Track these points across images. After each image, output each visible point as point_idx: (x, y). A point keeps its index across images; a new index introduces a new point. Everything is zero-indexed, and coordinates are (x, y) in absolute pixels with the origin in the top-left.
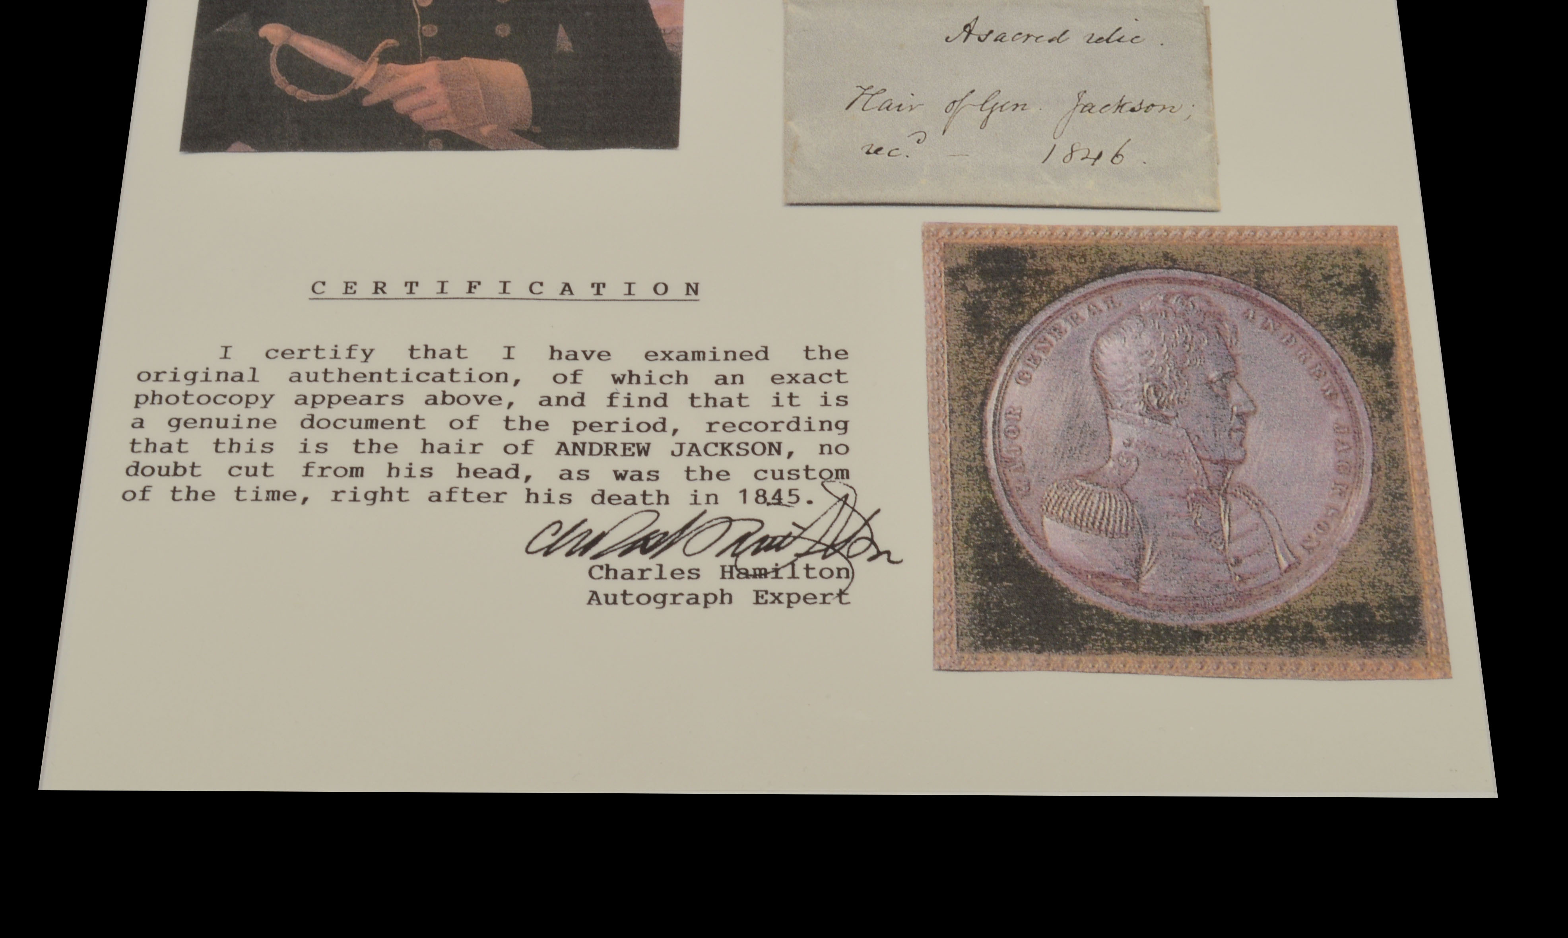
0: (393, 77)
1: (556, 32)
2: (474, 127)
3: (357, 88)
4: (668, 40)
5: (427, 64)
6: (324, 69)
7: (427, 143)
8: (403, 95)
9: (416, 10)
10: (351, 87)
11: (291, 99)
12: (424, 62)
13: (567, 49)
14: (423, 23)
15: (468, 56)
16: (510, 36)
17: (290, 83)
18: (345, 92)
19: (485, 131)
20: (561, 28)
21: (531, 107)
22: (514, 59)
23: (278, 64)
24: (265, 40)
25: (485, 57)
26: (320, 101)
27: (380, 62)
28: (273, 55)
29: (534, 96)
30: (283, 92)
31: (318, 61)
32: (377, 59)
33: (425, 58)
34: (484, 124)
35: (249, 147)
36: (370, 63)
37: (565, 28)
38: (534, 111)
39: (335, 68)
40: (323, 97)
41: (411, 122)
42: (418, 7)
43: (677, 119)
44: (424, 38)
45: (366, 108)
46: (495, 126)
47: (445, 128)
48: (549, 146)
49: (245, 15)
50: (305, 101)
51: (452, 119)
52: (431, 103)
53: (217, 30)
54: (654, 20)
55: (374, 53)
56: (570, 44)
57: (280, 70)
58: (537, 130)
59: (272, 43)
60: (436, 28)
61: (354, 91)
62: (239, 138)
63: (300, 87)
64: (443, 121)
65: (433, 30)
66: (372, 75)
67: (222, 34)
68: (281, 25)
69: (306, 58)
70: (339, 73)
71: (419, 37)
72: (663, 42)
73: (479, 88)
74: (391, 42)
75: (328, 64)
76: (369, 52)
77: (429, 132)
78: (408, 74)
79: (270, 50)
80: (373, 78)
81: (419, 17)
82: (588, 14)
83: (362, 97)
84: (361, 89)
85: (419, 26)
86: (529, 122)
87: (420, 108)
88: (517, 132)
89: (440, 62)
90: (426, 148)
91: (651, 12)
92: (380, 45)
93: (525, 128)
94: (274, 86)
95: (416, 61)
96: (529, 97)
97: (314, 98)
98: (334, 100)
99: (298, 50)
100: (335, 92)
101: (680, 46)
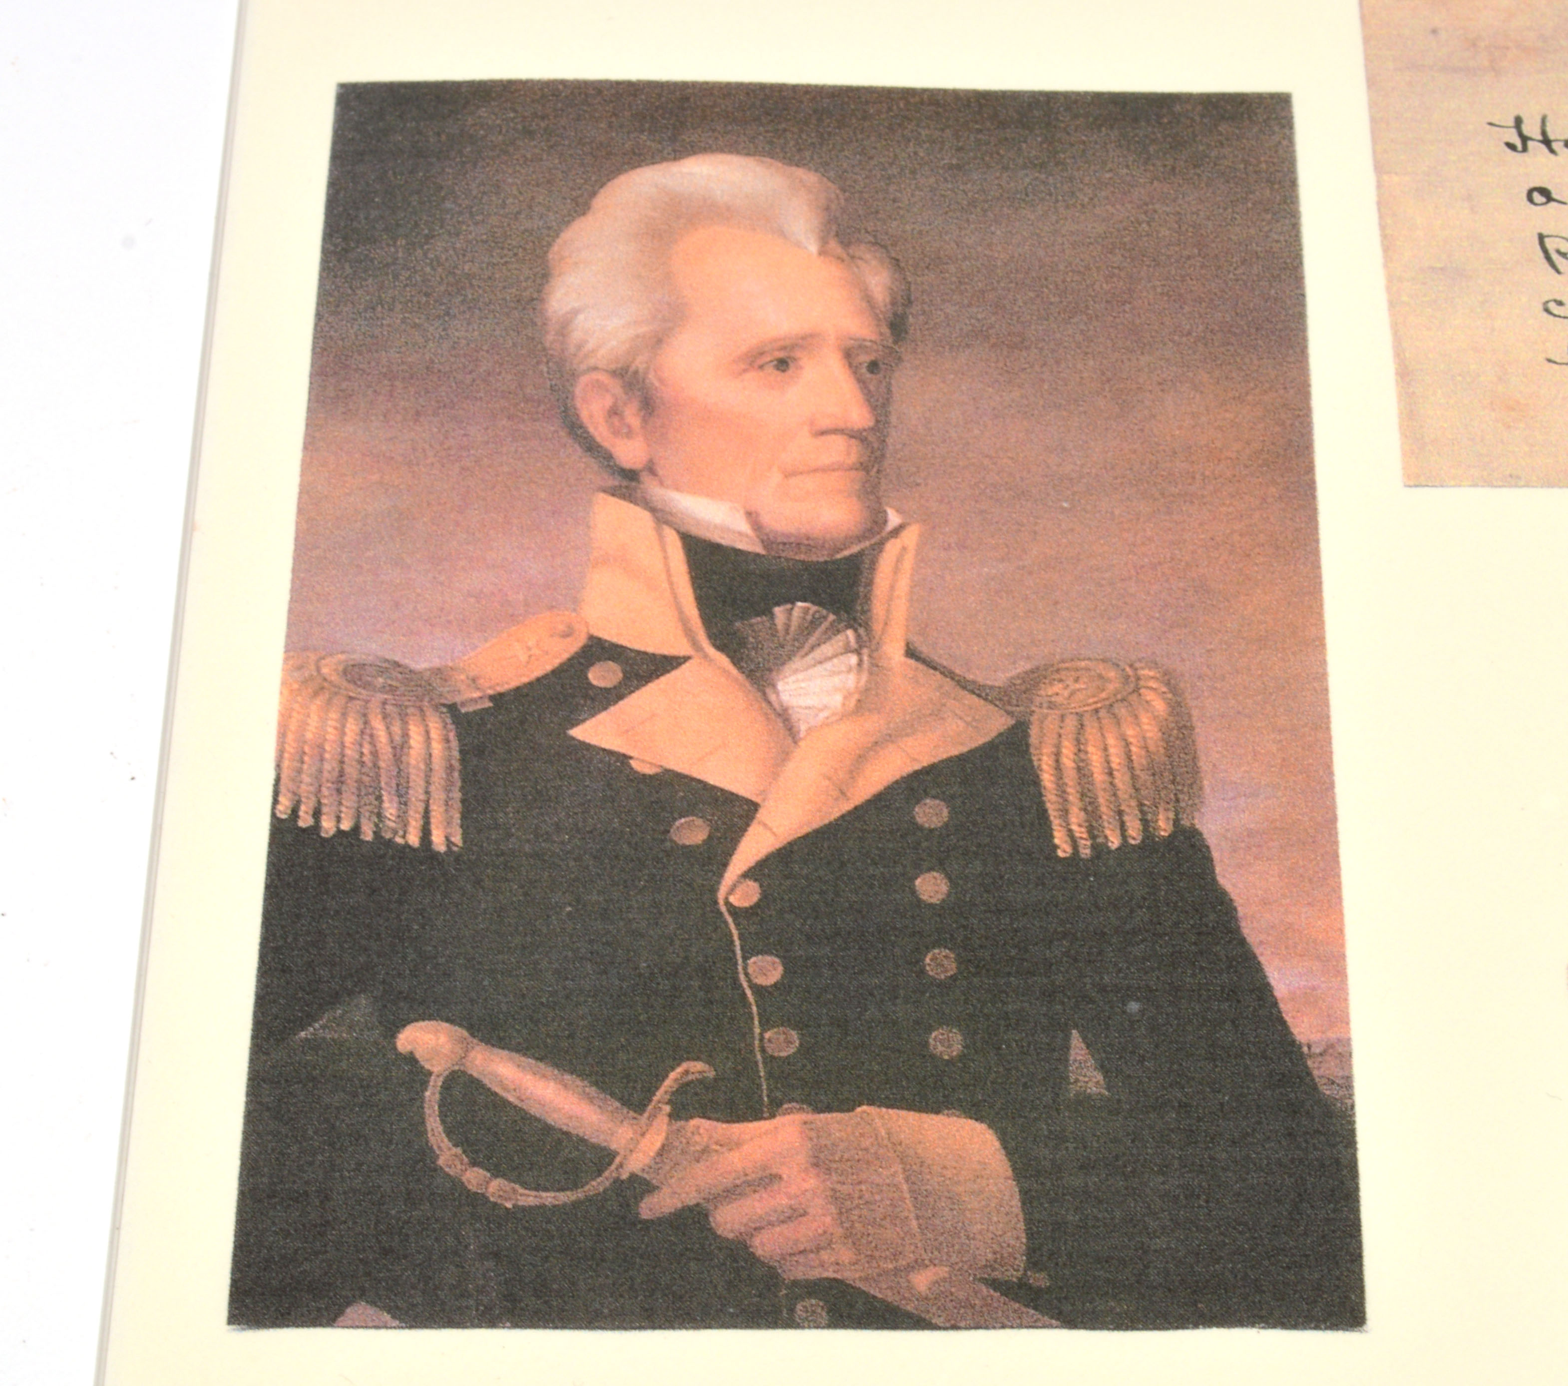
0: (705, 1150)
1: (1066, 1048)
2: (897, 1271)
3: (624, 1176)
4: (1320, 1070)
5: (778, 1120)
6: (548, 1129)
7: (792, 1310)
8: (731, 1193)
9: (748, 992)
10: (610, 1173)
11: (476, 1200)
12: (773, 1116)
13: (1093, 1089)
14: (766, 1024)
15: (871, 1103)
16: (962, 1057)
17: (474, 1163)
18: (598, 1185)
19: (922, 1281)
20: (1076, 1039)
21: (1021, 1225)
22: (975, 1112)
23: (443, 1116)
24: (411, 1059)
25: (910, 1106)
26: (542, 1207)
27: (674, 1116)
28: (432, 1095)
29: (1028, 1198)
30: (457, 1184)
31: (535, 1111)
32: (667, 1109)
33: (774, 1108)
34: (918, 1265)
35: (387, 1317)
36: (653, 1116)
37: (1084, 1039)
38: (1031, 1235)
39: (572, 1127)
40: (549, 1198)
41: (753, 1259)
42: (753, 986)
43: (1356, 1258)
44: (770, 1060)
45: (647, 1225)
46: (943, 1271)
47: (830, 1274)
48: (1071, 1322)
49: (363, 1000)
50: (509, 1205)
51: (846, 1255)
52: (795, 1214)
53: (303, 1034)
54: (1283, 1023)
55: (659, 1094)
56: (1100, 1077)
57: (449, 1132)
58: (1040, 1279)
59: (427, 1066)
60: (794, 1035)
61: (617, 1180)
62: (362, 1294)
63: (496, 1172)
64: (825, 1255)
65: (789, 1042)
66: (658, 1145)
67: (313, 1045)
68: (446, 1025)
69: (506, 1103)
70: (582, 1140)
71: (759, 1057)
72: (1309, 1074)
73: (900, 1177)
74: (696, 1068)
75: (555, 1119)
76: (649, 1091)
77: (795, 1283)
78: (738, 1144)
79: (424, 1084)
80: (663, 1151)
81: (754, 1009)
82: (1134, 1007)
83: (639, 1197)
84: (633, 1177)
85: (757, 1031)
86: (1021, 1261)
87: (771, 1224)
88: (994, 1284)
89: (810, 1117)
90: (791, 1324)
91: (1275, 1004)
92: (673, 1075)
93: (1013, 1276)
94: (436, 1169)
95: (757, 1116)
96: (1016, 1202)
97: (529, 1198)
98: (576, 1204)
99: (486, 1081)
100: (575, 1186)
101: (1347, 1083)
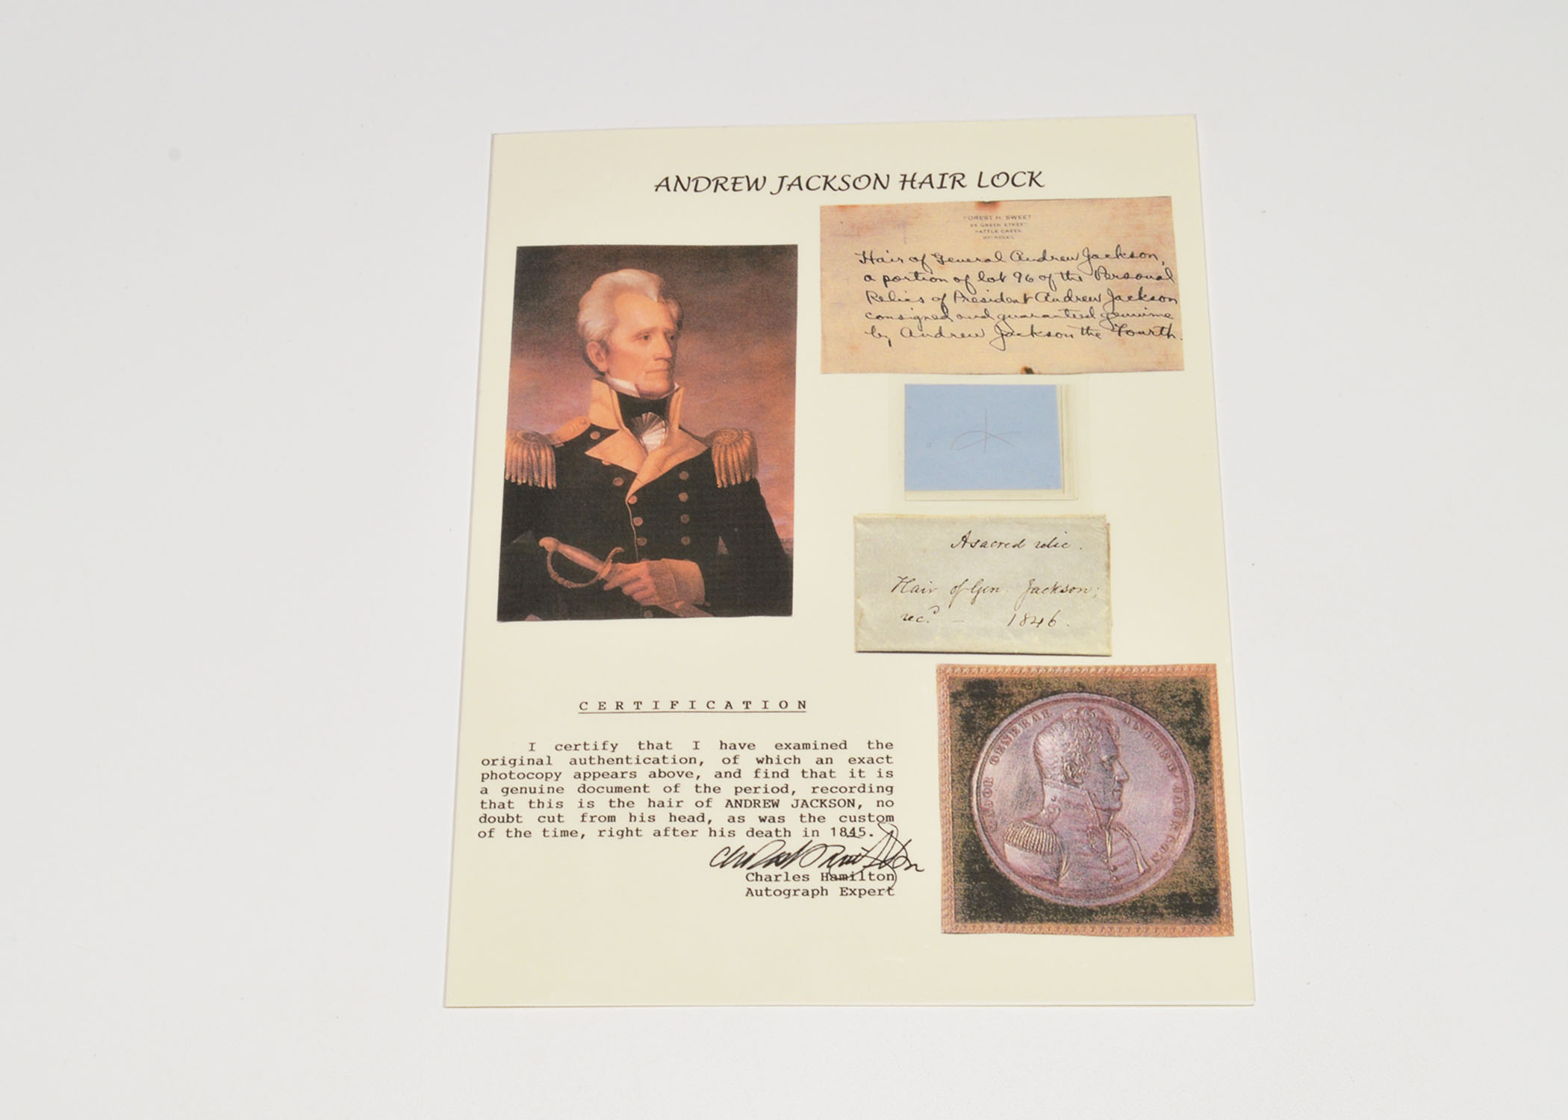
0: (621, 572)
1: (718, 541)
2: (671, 603)
3: (600, 579)
4: (785, 547)
5: (641, 563)
6: (579, 567)
7: (643, 614)
8: (628, 583)
9: (634, 528)
10: (596, 578)
11: (561, 586)
12: (639, 561)
13: (724, 553)
14: (638, 537)
15: (666, 557)
16: (690, 544)
17: (560, 576)
18: (593, 581)
19: (677, 605)
20: (720, 539)
21: (704, 590)
22: (693, 559)
23: (552, 564)
24: (543, 548)
25: (675, 558)
26: (578, 588)
27: (613, 562)
28: (549, 558)
29: (706, 583)
30: (556, 582)
31: (576, 562)
32: (611, 560)
33: (640, 560)
34: (677, 601)
35: (538, 618)
36: (607, 563)
37: (723, 539)
38: (706, 592)
39: (586, 566)
40: (580, 585)
41: (633, 600)
42: (635, 526)
43: (791, 597)
44: (638, 546)
45: (606, 592)
46: (683, 602)
47: (653, 604)
48: (715, 615)
49: (530, 532)
50: (569, 587)
51: (657, 599)
52: (645, 588)
53: (514, 542)
54: (776, 533)
55: (609, 557)
56: (726, 549)
57: (554, 568)
58: (708, 604)
59: (547, 550)
60: (645, 540)
61: (598, 581)
62: (531, 612)
63: (566, 579)
64: (652, 599)
65: (644, 541)
66: (609, 570)
67: (517, 544)
68: (552, 538)
69: (568, 560)
70: (589, 570)
71: (636, 546)
72: (782, 547)
73: (672, 579)
74: (619, 549)
75: (581, 564)
76: (607, 555)
77: (644, 607)
78: (630, 570)
79: (547, 555)
80: (610, 572)
81: (635, 532)
82: (736, 530)
83: (604, 584)
84: (602, 579)
85: (635, 538)
86: (703, 599)
87: (638, 591)
88: (696, 606)
89: (649, 561)
90: (643, 617)
91: (774, 528)
92: (613, 551)
93: (701, 603)
94: (550, 578)
95: (634, 561)
96: (702, 585)
97: (574, 585)
98: (587, 587)
99: (564, 554)
100: (587, 582)
101: (792, 550)
